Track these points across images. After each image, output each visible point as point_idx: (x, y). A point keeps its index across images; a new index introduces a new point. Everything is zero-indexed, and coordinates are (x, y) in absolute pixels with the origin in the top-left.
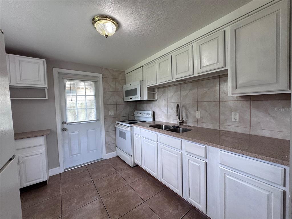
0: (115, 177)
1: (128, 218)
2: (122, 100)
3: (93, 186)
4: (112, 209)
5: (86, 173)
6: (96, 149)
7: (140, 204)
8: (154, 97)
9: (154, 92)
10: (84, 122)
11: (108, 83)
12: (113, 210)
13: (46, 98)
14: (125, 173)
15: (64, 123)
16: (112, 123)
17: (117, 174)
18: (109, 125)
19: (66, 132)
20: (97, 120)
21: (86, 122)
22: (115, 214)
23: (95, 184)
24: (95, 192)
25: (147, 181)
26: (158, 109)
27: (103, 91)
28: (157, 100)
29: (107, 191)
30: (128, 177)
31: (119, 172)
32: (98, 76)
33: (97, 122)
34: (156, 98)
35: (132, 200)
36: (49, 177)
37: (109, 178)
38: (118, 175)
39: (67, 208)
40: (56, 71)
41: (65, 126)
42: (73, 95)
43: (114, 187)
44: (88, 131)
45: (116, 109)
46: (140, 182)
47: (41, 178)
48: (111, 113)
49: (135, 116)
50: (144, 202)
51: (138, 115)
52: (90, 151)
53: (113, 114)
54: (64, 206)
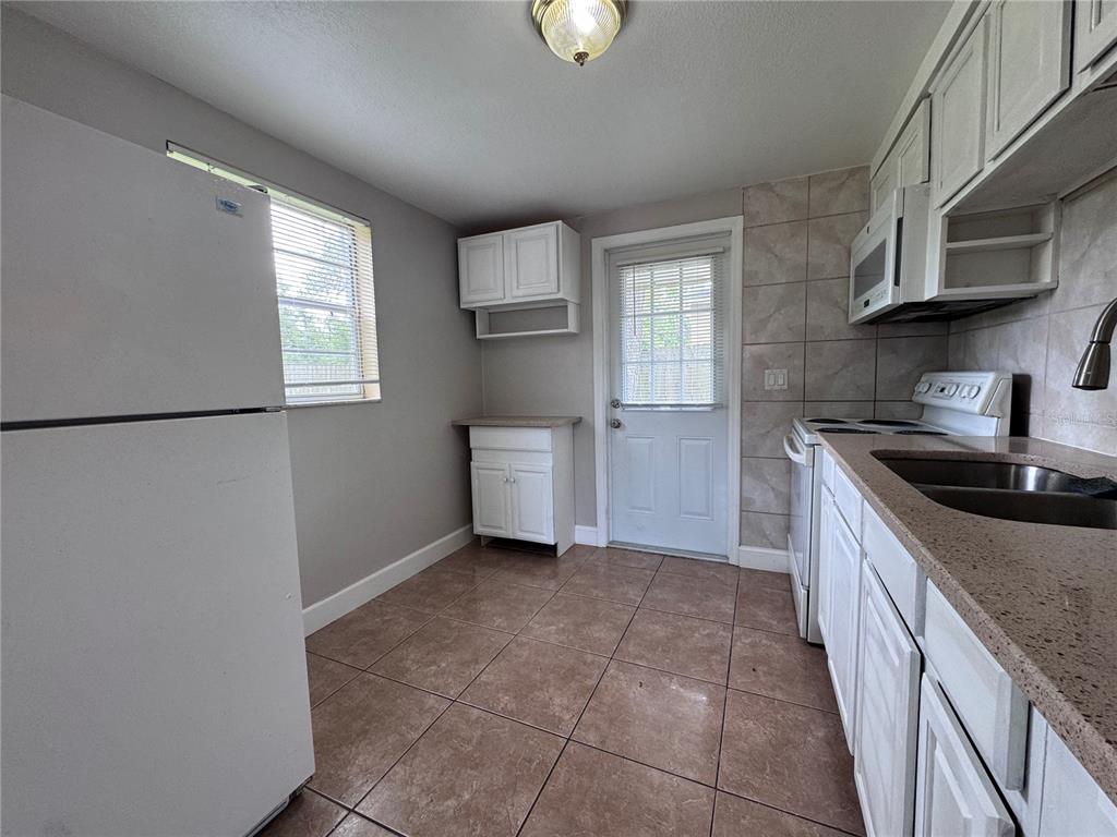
0: (708, 635)
1: (615, 773)
2: (842, 318)
3: (626, 618)
4: (605, 710)
5: (645, 575)
6: (707, 516)
7: (691, 776)
8: (1030, 273)
9: (1038, 232)
10: (668, 408)
11: (769, 250)
12: (603, 713)
13: (567, 327)
14: (753, 645)
15: (615, 404)
16: (776, 426)
17: (724, 630)
18: (762, 431)
19: (619, 433)
20: (715, 407)
21: (678, 409)
22: (597, 728)
23: (636, 617)
24: (615, 635)
25: (821, 734)
26: (1054, 354)
27: (744, 287)
28: (1051, 291)
29: (643, 656)
30: (751, 664)
31: (737, 630)
32: (727, 227)
33: (718, 412)
34: (1046, 279)
35: (681, 740)
36: (575, 545)
37: (686, 623)
38: (725, 634)
39: (537, 626)
40: (598, 245)
41: (619, 414)
42: (640, 316)
43: (672, 661)
44: (683, 441)
45: (799, 362)
46: (779, 716)
47: (542, 534)
48: (776, 380)
49: (923, 406)
50: (716, 788)
51: (928, 399)
52: (686, 513)
53: (786, 387)
54: (537, 618)
